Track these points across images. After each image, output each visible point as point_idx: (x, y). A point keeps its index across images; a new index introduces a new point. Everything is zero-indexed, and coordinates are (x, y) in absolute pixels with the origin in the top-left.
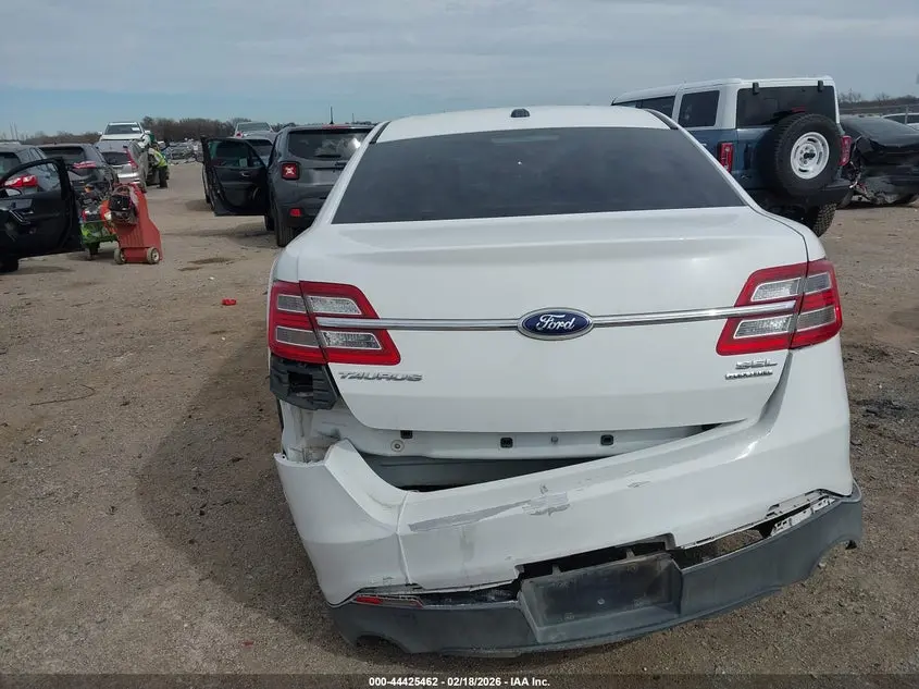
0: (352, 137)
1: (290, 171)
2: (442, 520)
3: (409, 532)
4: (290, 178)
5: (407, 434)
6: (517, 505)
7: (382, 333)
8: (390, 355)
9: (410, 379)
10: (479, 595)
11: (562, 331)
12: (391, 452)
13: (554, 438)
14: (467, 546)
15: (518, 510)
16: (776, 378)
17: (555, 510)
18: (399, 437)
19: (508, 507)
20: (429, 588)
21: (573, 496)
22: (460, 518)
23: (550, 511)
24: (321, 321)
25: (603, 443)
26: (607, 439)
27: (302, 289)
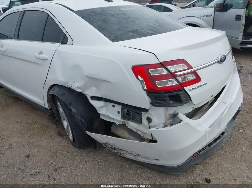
3: (209, 129)
7: (195, 73)
12: (192, 110)
15: (227, 110)
23: (231, 107)
24: (177, 74)
27: (163, 65)
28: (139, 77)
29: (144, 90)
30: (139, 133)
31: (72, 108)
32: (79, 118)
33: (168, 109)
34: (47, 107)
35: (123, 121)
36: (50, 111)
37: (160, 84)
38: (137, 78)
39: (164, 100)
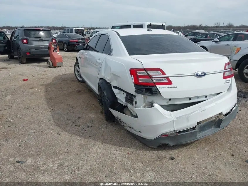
0: (40, 32)
1: (25, 41)
2: (183, 116)
3: (176, 119)
4: (25, 43)
5: (170, 100)
6: (197, 111)
7: (167, 78)
8: (170, 83)
9: (175, 87)
10: (187, 131)
11: (202, 76)
12: (166, 104)
13: (198, 97)
14: (188, 120)
15: (198, 111)
16: (230, 83)
17: (204, 111)
18: (168, 100)
19: (195, 111)
20: (179, 130)
21: (207, 107)
22: (187, 115)
23: (203, 111)
24: (153, 76)
25: (205, 98)
26: (206, 97)
27: (145, 70)
28: (132, 75)
29: (133, 83)
30: (132, 111)
31: (104, 92)
32: (107, 99)
33: (146, 98)
34: (98, 94)
35: (126, 103)
36: (100, 97)
37: (141, 80)
38: (131, 76)
39: (142, 90)
